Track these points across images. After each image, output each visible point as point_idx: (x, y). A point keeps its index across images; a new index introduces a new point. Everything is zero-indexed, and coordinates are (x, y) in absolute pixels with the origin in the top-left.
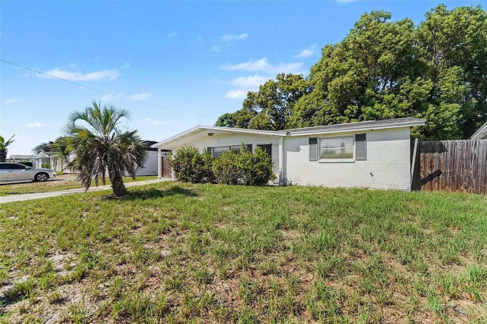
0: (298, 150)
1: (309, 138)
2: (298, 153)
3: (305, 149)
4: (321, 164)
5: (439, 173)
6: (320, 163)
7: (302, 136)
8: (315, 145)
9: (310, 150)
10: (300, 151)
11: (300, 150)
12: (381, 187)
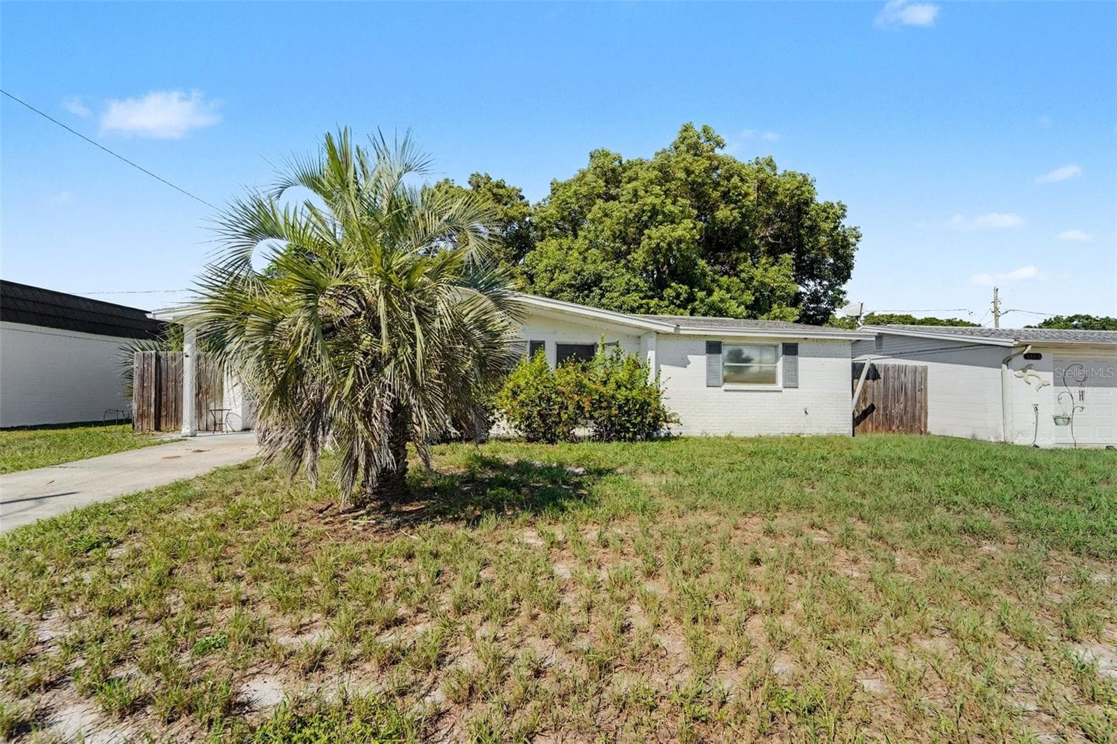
0: (684, 363)
1: (707, 342)
2: (682, 369)
3: (699, 361)
4: (729, 393)
5: (872, 408)
6: (726, 391)
7: (693, 335)
8: (717, 355)
9: (709, 365)
10: (688, 366)
11: (689, 363)
12: (818, 431)
